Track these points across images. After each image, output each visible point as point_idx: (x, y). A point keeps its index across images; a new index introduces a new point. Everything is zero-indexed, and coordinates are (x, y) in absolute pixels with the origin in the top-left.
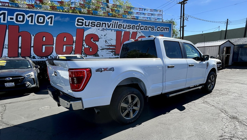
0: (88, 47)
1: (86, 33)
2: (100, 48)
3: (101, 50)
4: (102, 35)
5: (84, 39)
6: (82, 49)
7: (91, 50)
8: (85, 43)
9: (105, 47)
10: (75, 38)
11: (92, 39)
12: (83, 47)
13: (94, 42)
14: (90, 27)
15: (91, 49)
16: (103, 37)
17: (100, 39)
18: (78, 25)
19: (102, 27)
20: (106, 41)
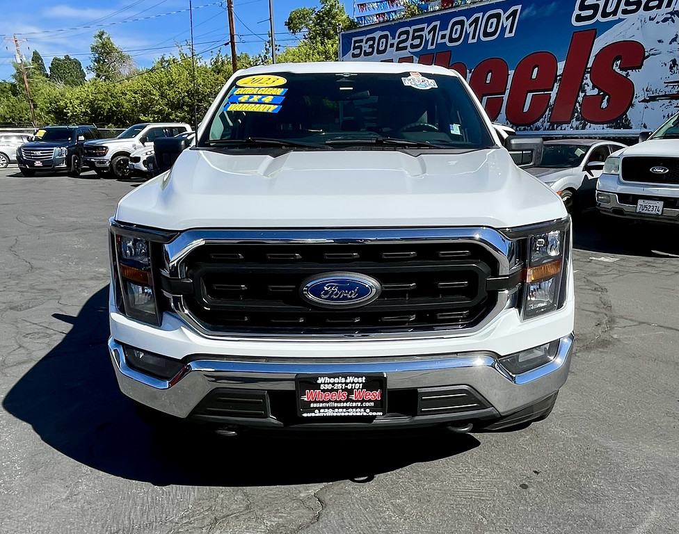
0: (596, 92)
1: (599, 44)
2: (639, 94)
3: (645, 101)
4: (660, 41)
5: (590, 65)
6: (577, 101)
7: (604, 105)
8: (588, 81)
9: (667, 89)
10: (561, 66)
11: (619, 62)
12: (582, 95)
13: (624, 73)
14: (620, 15)
15: (605, 100)
16: (665, 47)
17: (648, 56)
18: (579, 18)
19: (669, 5)
20: (674, 62)
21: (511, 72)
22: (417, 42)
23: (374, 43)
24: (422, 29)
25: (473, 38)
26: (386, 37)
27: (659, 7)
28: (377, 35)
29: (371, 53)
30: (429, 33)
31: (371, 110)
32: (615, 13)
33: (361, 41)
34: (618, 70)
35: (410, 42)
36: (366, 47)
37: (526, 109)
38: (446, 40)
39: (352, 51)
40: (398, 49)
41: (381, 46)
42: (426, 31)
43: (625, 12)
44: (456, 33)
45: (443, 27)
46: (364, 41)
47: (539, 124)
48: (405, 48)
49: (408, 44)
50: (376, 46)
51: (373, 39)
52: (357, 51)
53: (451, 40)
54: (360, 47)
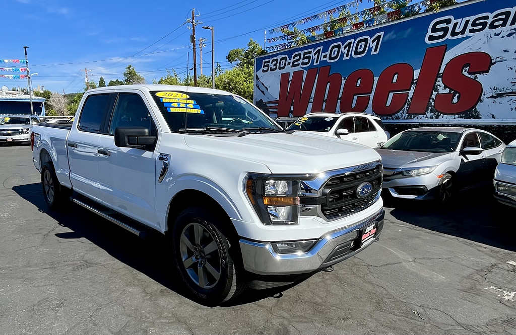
0: (447, 91)
1: (449, 56)
2: (487, 91)
3: (492, 97)
4: (505, 51)
5: (441, 71)
6: (431, 98)
7: (455, 100)
8: (441, 83)
9: (513, 88)
10: (417, 73)
11: (467, 69)
12: (435, 93)
13: (472, 77)
14: (467, 33)
15: (456, 98)
16: (510, 55)
17: (495, 63)
18: (431, 38)
19: (512, 24)
21: (376, 79)
22: (306, 61)
23: (277, 63)
24: (310, 52)
25: (347, 56)
26: (285, 58)
27: (504, 25)
28: (279, 57)
29: (275, 69)
30: (315, 54)
31: (274, 105)
32: (463, 32)
33: (269, 62)
34: (467, 75)
35: (301, 61)
36: (271, 66)
37: (388, 104)
38: (327, 58)
39: (262, 68)
40: (293, 66)
41: (281, 64)
42: (313, 53)
43: (471, 31)
44: (334, 54)
45: (325, 50)
46: (271, 62)
47: (399, 114)
48: (298, 65)
49: (300, 62)
50: (278, 64)
51: (277, 60)
52: (266, 68)
53: (331, 58)
54: (268, 66)
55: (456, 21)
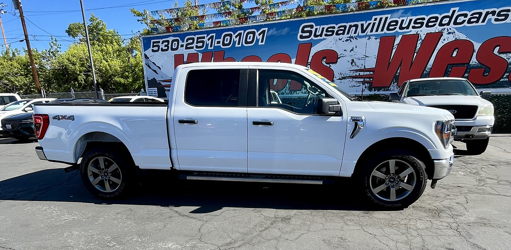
1: (314, 50)
2: (337, 75)
3: (340, 79)
4: (345, 50)
5: (309, 61)
9: (350, 73)
10: (293, 61)
11: (325, 60)
13: (328, 66)
14: (323, 36)
16: (348, 53)
17: (340, 58)
18: (301, 37)
19: (348, 33)
20: (353, 60)
22: (201, 44)
23: (168, 44)
24: (204, 38)
25: (239, 44)
26: (177, 41)
27: (343, 34)
28: (170, 39)
29: (167, 50)
30: (209, 40)
32: (321, 35)
33: (159, 42)
34: (325, 64)
35: (195, 44)
36: (162, 46)
37: (275, 83)
38: (221, 44)
39: (151, 48)
40: (187, 48)
41: (174, 45)
42: (206, 39)
43: (326, 35)
44: (227, 41)
45: (218, 37)
46: (161, 42)
47: (283, 91)
48: (192, 48)
50: (170, 45)
51: (168, 41)
52: (156, 48)
53: (224, 44)
54: (158, 46)
55: (317, 27)
